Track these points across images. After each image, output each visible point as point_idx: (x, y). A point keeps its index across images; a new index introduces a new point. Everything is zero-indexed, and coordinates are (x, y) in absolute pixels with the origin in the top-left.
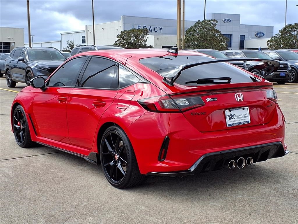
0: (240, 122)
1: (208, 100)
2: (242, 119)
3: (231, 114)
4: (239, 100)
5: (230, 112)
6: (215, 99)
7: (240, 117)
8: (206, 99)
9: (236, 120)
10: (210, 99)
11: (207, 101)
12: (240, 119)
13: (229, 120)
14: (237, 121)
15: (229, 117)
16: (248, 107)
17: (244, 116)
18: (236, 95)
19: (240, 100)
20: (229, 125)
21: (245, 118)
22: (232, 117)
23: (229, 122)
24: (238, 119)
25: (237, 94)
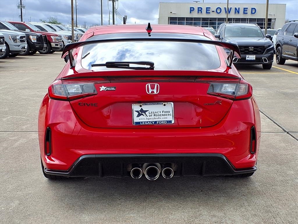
1: (103, 88)
2: (160, 117)
4: (150, 92)
5: (141, 106)
6: (113, 89)
7: (156, 114)
8: (100, 88)
9: (149, 117)
10: (106, 87)
11: (101, 90)
12: (156, 117)
13: (138, 116)
14: (150, 119)
17: (164, 113)
18: (148, 85)
19: (153, 92)
21: (166, 117)
24: (153, 117)
25: (150, 84)
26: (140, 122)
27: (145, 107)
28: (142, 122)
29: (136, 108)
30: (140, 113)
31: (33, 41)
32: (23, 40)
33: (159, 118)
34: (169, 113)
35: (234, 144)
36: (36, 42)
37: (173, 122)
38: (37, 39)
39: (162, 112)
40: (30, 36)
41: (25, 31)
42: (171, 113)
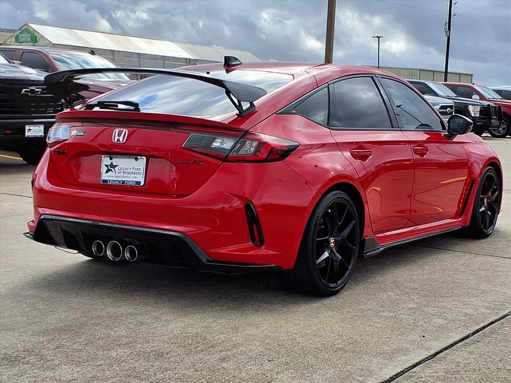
0: (124, 179)
3: (112, 163)
7: (125, 171)
9: (117, 175)
13: (107, 172)
15: (107, 168)
16: (145, 158)
17: (134, 171)
19: (118, 140)
20: (104, 181)
21: (135, 176)
22: (112, 169)
23: (105, 176)
24: (122, 174)
26: (107, 180)
27: (115, 161)
28: (110, 181)
29: (106, 161)
30: (110, 168)
31: (473, 115)
32: (447, 112)
33: (127, 177)
34: (140, 172)
35: (218, 224)
36: (478, 116)
37: (142, 184)
38: (480, 111)
39: (132, 169)
40: (469, 106)
41: (471, 98)
42: (142, 171)
